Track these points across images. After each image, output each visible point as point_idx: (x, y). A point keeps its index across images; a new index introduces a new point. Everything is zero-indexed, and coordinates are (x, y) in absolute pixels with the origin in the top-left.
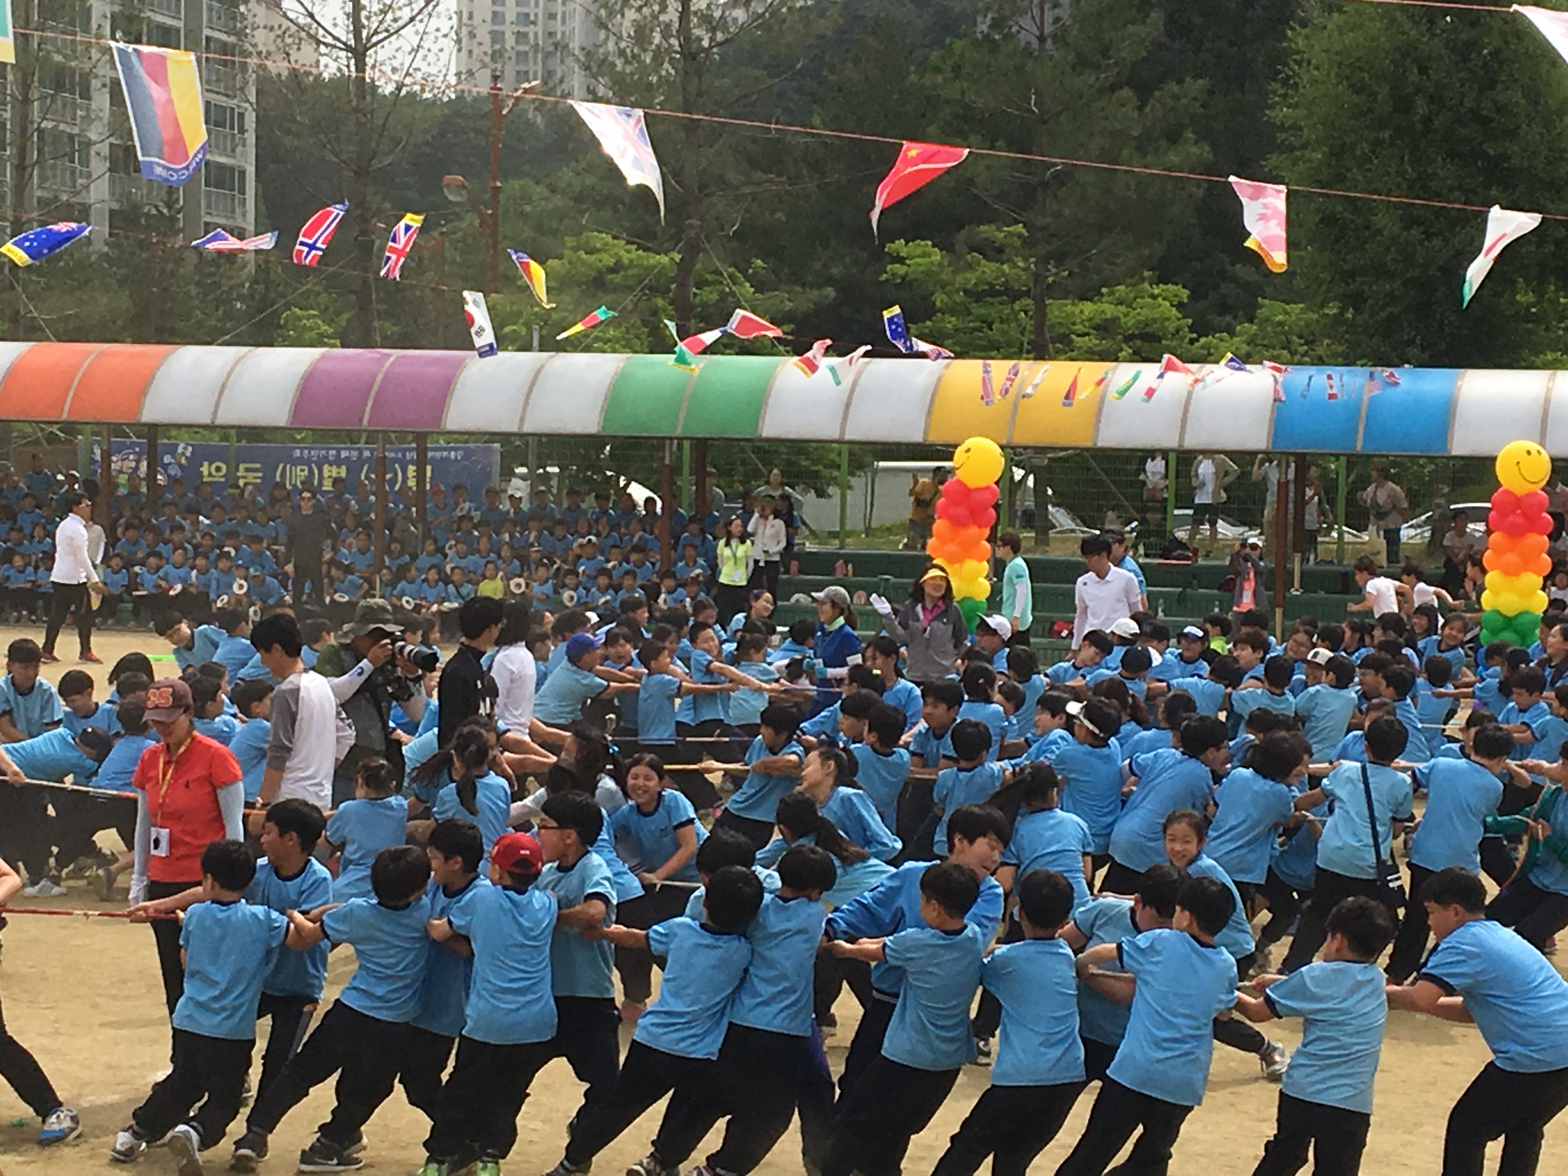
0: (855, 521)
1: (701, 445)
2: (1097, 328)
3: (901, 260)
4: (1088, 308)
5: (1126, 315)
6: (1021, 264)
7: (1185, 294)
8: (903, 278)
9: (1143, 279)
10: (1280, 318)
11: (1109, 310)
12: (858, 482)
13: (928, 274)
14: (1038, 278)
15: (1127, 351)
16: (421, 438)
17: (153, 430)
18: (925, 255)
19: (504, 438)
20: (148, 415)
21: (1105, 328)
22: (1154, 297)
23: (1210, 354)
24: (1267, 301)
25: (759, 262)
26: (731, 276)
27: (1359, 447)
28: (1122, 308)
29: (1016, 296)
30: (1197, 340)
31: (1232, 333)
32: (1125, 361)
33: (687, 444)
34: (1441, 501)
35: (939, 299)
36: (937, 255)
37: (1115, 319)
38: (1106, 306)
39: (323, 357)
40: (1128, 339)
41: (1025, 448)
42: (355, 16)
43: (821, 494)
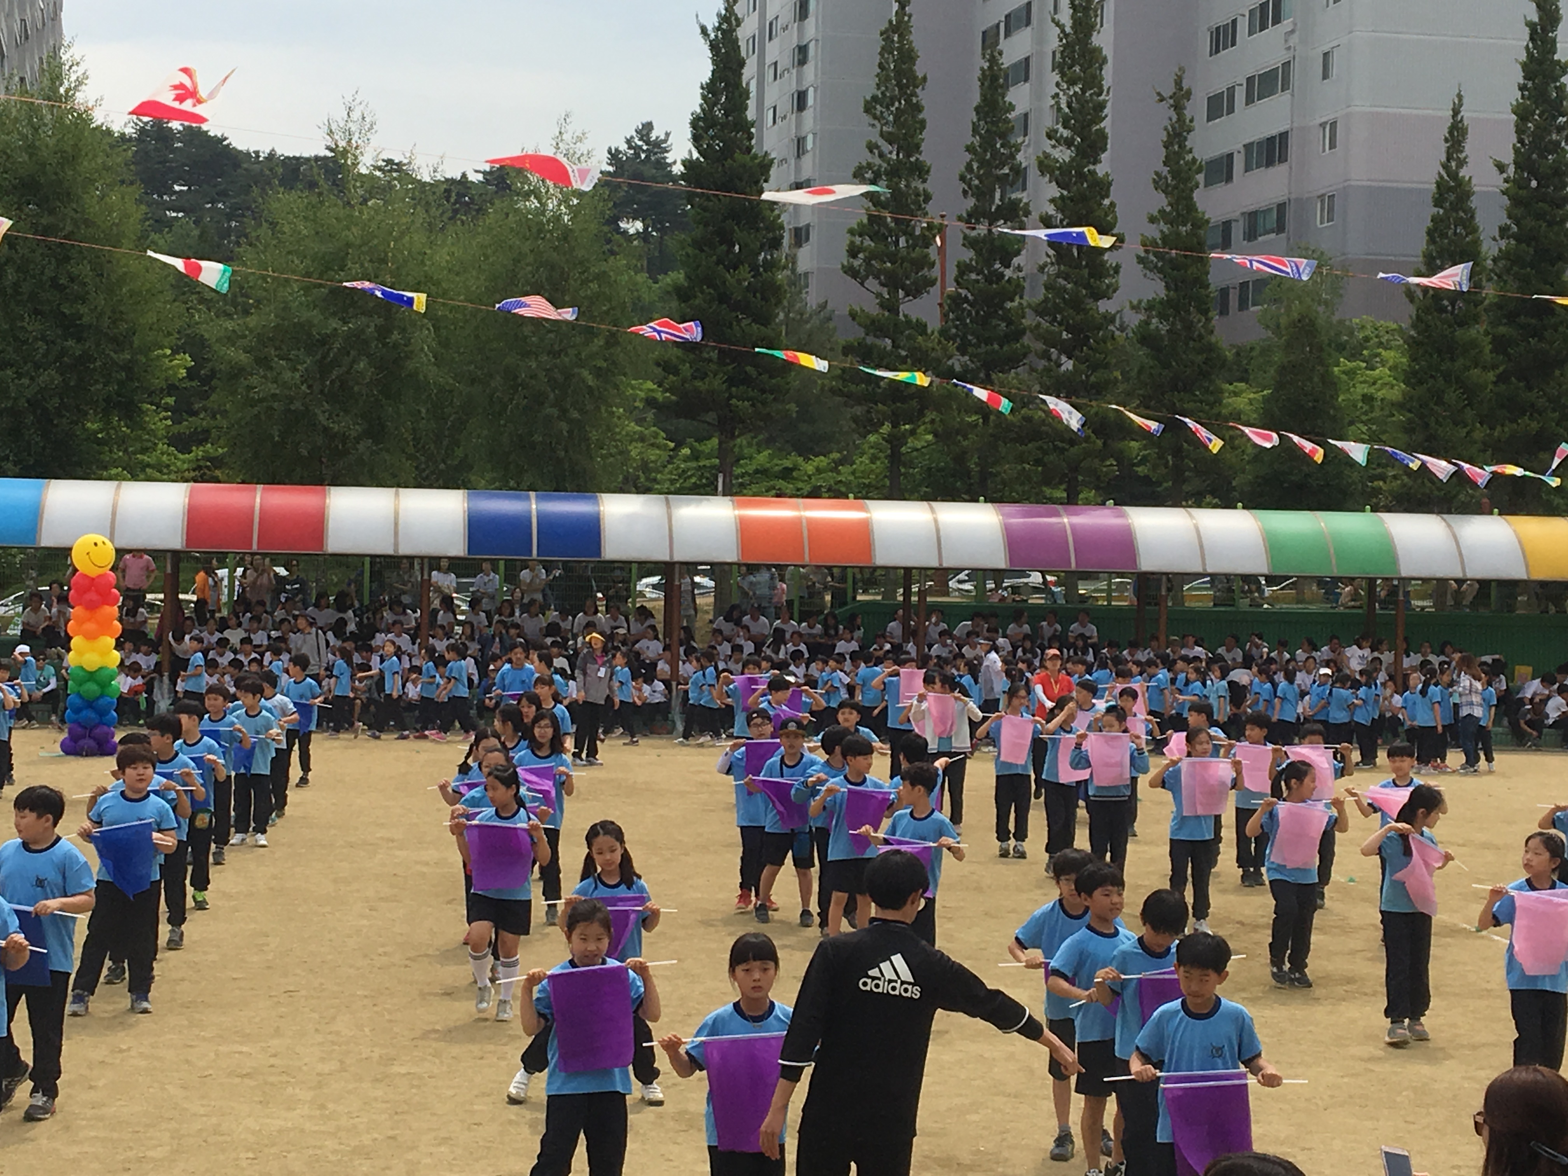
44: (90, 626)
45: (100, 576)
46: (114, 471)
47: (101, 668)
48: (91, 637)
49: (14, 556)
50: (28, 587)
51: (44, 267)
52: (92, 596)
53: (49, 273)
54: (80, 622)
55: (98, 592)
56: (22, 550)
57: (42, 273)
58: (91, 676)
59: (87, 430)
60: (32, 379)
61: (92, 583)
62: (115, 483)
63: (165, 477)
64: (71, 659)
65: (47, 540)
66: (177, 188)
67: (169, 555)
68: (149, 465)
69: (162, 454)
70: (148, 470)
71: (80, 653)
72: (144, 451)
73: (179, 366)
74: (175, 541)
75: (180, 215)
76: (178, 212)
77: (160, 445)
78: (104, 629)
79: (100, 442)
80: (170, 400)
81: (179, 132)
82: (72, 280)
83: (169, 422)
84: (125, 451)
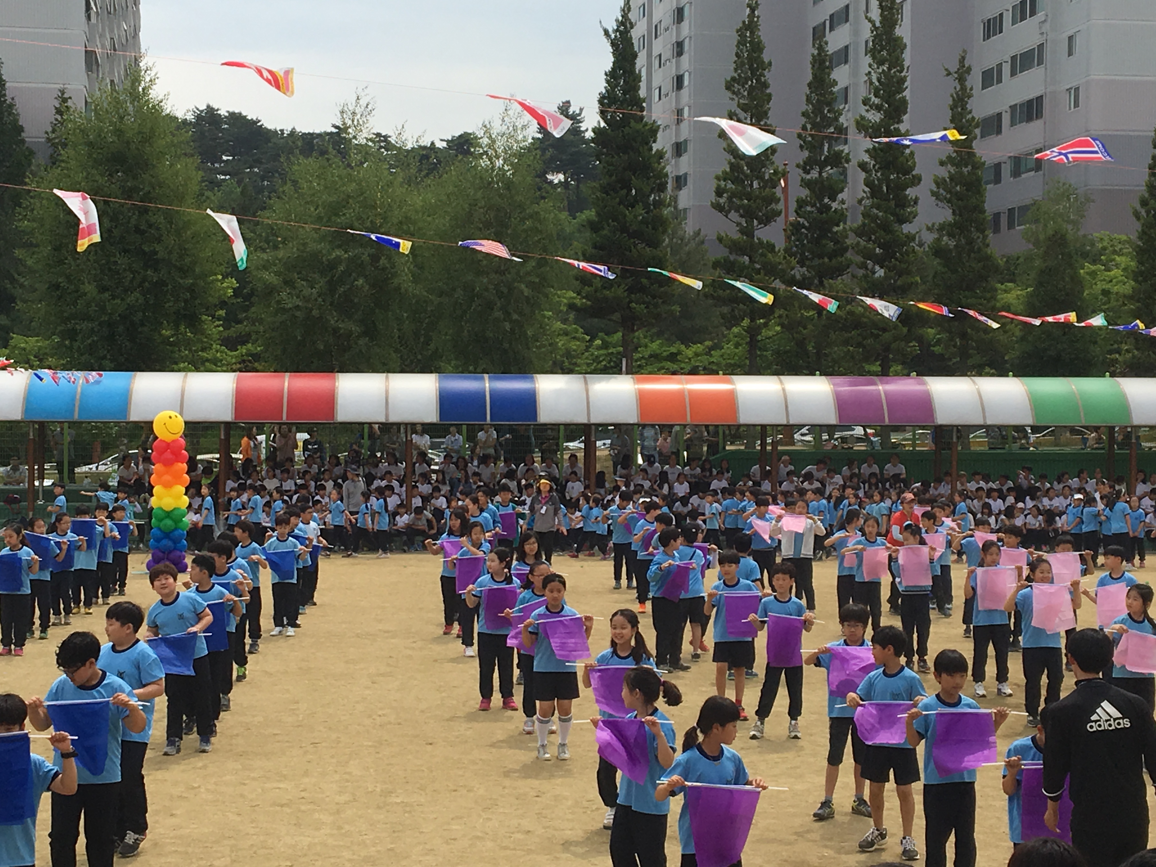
10: (23, 345)
24: (15, 336)
27: (76, 417)
34: (123, 448)
44: (167, 478)
45: (173, 441)
46: (182, 365)
47: (175, 509)
48: (168, 486)
49: (111, 428)
50: (121, 451)
51: (130, 217)
52: (168, 455)
53: (133, 221)
54: (160, 475)
55: (173, 453)
56: (117, 424)
57: (129, 222)
58: (168, 514)
59: (161, 335)
60: (123, 300)
61: (168, 446)
62: (183, 374)
63: (219, 369)
64: (154, 502)
65: (135, 416)
66: (225, 158)
67: (223, 425)
68: (208, 360)
69: (217, 351)
70: (207, 364)
71: (160, 498)
72: (203, 350)
73: (228, 287)
74: (228, 416)
75: (228, 177)
76: (226, 175)
77: (214, 346)
78: (177, 480)
79: (171, 344)
80: (222, 313)
81: (226, 117)
82: (150, 226)
83: (221, 329)
84: (190, 350)
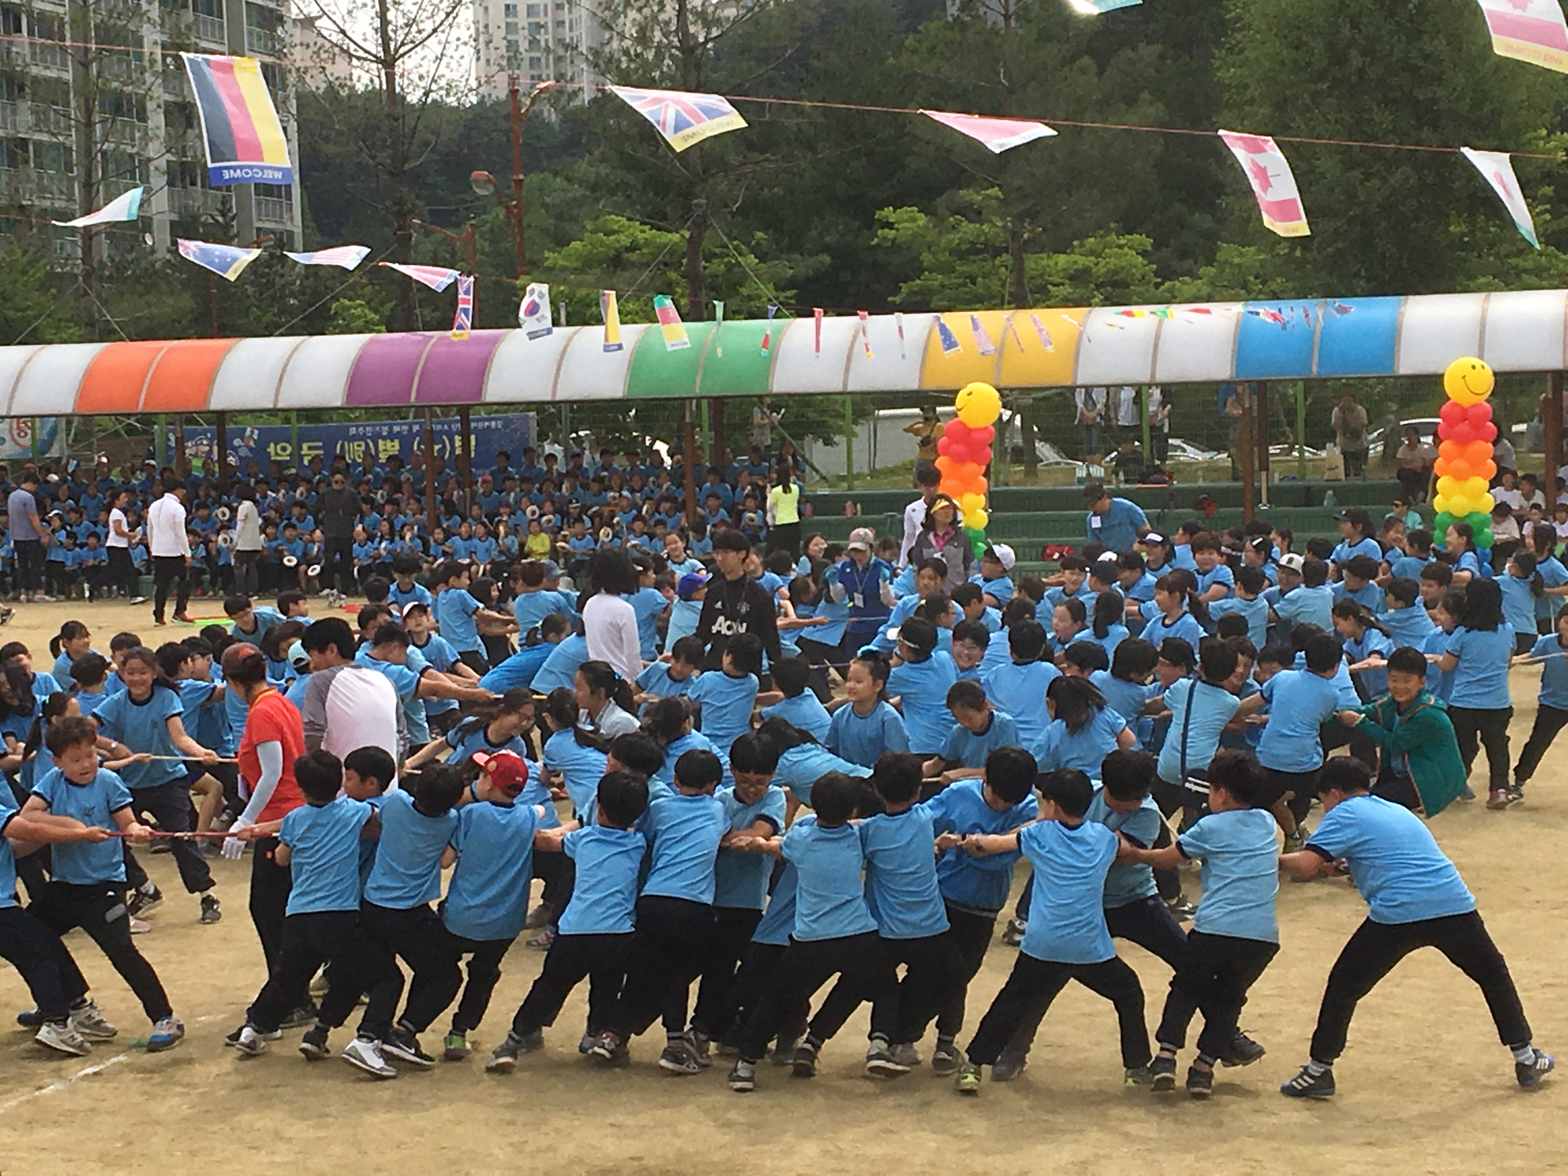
0: (861, 465)
1: (718, 403)
2: (1072, 278)
3: (890, 226)
4: (1062, 259)
5: (1097, 264)
6: (1000, 224)
7: (1148, 243)
8: (894, 240)
9: (1109, 231)
10: (1236, 260)
11: (1082, 261)
12: (862, 430)
13: (915, 236)
14: (1015, 235)
15: (1099, 298)
16: (464, 411)
17: (221, 417)
18: (913, 220)
19: (539, 406)
20: (216, 403)
21: (1079, 277)
22: (1121, 247)
23: (1174, 297)
24: (1225, 245)
25: (760, 234)
26: (736, 248)
27: (1314, 371)
28: (1092, 258)
29: (997, 253)
30: (1162, 283)
31: (1195, 276)
32: (1097, 305)
33: (704, 402)
34: (1391, 417)
35: (927, 258)
36: (922, 220)
37: (1087, 270)
38: (1077, 257)
39: (371, 341)
40: (1098, 287)
41: (1012, 390)
42: (383, 29)
43: (828, 442)
44: (1461, 464)
45: (1475, 405)
47: (1472, 514)
48: (1460, 477)
49: (1372, 387)
52: (1463, 427)
54: (1448, 461)
55: (1470, 426)
56: (1379, 380)
61: (1464, 412)
62: (1483, 295)
63: (1545, 283)
64: (1439, 503)
65: (1408, 367)
67: (1549, 376)
68: (1525, 271)
69: (1541, 255)
70: (1524, 276)
71: (1447, 498)
72: (1519, 253)
78: (1475, 468)
79: (1464, 247)
80: (1548, 190)
83: (1548, 217)
84: (1497, 256)
